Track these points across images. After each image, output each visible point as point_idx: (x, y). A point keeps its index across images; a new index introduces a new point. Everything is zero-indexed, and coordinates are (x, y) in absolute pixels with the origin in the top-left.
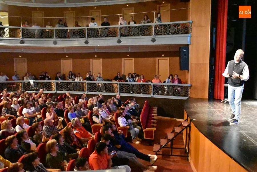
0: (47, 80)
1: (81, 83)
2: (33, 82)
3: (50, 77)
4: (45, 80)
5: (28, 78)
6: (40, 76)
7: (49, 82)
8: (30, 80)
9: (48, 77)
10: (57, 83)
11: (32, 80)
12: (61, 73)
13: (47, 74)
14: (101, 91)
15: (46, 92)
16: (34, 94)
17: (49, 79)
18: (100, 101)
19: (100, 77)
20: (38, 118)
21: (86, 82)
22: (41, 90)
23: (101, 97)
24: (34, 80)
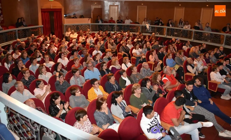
0: (161, 25)
1: (189, 31)
2: (148, 27)
3: (163, 23)
4: (158, 25)
5: (146, 22)
6: (155, 21)
7: (162, 28)
8: (147, 25)
9: (161, 23)
10: (168, 29)
11: (148, 25)
12: (173, 20)
13: (161, 20)
14: (206, 41)
15: (158, 35)
16: (147, 36)
17: (162, 25)
18: (202, 50)
19: (208, 27)
20: (143, 58)
21: (194, 30)
22: (153, 34)
23: (205, 46)
24: (150, 25)
